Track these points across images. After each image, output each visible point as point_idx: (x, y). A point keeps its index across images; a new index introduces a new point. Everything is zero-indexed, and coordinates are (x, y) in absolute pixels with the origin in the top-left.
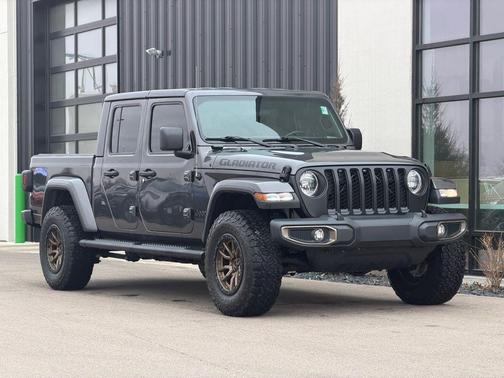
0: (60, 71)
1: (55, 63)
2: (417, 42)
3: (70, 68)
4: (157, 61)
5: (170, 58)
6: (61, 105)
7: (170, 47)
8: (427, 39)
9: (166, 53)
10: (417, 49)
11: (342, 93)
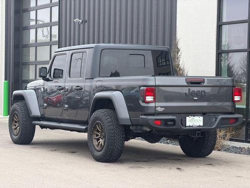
0: (28, 28)
1: (25, 25)
2: (220, 21)
3: (33, 27)
4: (79, 25)
5: (86, 24)
6: (27, 46)
7: (86, 19)
8: (225, 20)
9: (84, 22)
10: (219, 24)
11: (179, 46)
